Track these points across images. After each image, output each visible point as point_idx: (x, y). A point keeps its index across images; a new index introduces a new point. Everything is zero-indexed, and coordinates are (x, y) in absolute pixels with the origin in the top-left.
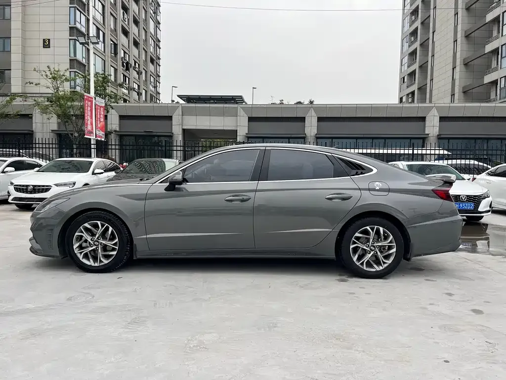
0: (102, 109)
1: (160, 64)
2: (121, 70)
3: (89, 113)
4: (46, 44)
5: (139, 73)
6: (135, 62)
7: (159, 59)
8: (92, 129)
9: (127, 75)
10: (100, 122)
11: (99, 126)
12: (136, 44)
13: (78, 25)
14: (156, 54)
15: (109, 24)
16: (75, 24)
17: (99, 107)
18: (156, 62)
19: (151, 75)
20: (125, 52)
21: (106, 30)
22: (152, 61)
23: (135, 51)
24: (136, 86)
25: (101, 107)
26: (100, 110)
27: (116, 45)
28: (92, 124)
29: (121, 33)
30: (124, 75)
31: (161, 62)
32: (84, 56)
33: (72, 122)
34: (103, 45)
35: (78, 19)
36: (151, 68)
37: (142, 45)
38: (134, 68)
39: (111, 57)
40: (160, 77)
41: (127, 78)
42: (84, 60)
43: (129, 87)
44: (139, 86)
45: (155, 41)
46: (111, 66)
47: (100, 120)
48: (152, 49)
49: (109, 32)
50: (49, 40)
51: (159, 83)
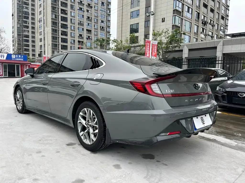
0: (156, 46)
1: (229, 19)
2: (201, 26)
3: (148, 49)
4: (163, 20)
5: (213, 26)
6: (211, 20)
7: (228, 16)
8: (149, 56)
9: (205, 28)
10: (154, 52)
11: (154, 54)
12: (212, 11)
13: (177, 8)
14: (226, 14)
15: (195, 3)
16: (176, 8)
17: (154, 45)
18: (226, 18)
19: (221, 26)
20: (204, 16)
21: (194, 7)
22: (223, 18)
23: (211, 15)
24: (210, 34)
25: (155, 45)
26: (155, 46)
27: (199, 14)
28: (149, 53)
29: (202, 7)
30: (203, 28)
31: (229, 18)
32: (179, 22)
33: (160, 54)
34: (191, 15)
35: (177, 5)
36: (222, 22)
37: (216, 11)
38: (210, 24)
39: (196, 20)
40: (228, 26)
41: (205, 30)
42: (179, 24)
43: (205, 34)
44: (212, 33)
45: (226, 7)
46: (195, 25)
47: (154, 51)
48: (223, 12)
49: (195, 8)
50: (164, 18)
51: (227, 29)
